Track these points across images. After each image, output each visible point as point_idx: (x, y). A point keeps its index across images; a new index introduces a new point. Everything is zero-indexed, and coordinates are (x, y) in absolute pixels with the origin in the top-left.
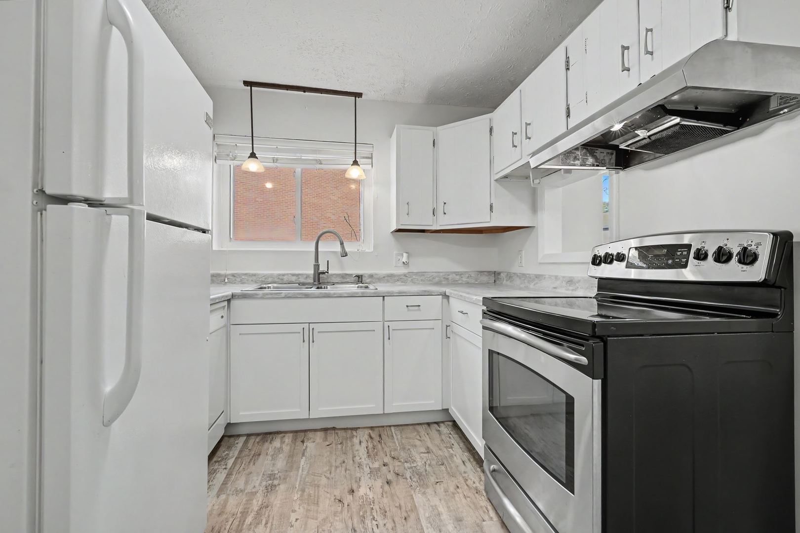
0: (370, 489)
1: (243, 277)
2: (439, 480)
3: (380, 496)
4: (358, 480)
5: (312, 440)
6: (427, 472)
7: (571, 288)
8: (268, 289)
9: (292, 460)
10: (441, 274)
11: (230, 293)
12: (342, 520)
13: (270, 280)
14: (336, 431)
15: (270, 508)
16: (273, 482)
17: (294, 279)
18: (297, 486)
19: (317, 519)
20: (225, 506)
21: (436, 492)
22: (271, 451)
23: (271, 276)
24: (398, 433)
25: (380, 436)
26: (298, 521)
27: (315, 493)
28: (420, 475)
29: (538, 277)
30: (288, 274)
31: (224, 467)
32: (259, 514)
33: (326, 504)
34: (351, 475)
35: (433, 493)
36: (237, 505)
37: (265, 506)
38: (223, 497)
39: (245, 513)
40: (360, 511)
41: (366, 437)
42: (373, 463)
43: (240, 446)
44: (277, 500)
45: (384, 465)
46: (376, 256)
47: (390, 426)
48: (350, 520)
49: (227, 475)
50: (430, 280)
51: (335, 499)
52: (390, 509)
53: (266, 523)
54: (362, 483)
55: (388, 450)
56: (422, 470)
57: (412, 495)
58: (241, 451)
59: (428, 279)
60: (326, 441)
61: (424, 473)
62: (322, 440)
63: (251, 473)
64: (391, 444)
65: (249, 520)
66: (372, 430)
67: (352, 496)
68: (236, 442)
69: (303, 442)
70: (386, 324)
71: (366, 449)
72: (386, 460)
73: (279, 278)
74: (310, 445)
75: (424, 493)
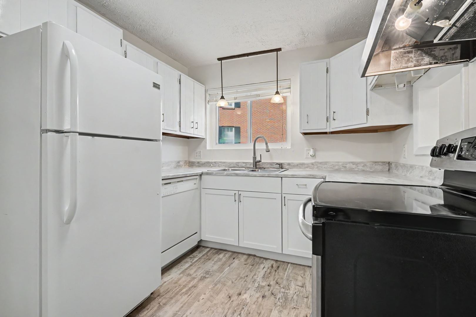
0: (250, 296)
1: (220, 164)
2: (297, 307)
3: (252, 303)
4: (247, 289)
5: (239, 259)
6: (292, 299)
7: (431, 178)
8: (228, 170)
9: (222, 267)
10: (340, 164)
11: (201, 172)
12: (223, 308)
13: (232, 165)
14: (255, 257)
15: (196, 288)
16: (206, 276)
17: (244, 165)
18: (215, 281)
19: (212, 303)
20: (179, 280)
21: (289, 314)
22: (216, 259)
23: (233, 163)
24: (291, 268)
25: (278, 267)
26: (203, 300)
27: (221, 288)
28: (286, 299)
29: (412, 167)
30: (241, 162)
31: (192, 261)
32: (190, 289)
33: (222, 296)
34: (245, 285)
35: (287, 314)
36: (184, 282)
37: (194, 286)
38: (182, 275)
39: (185, 286)
40: (236, 307)
41: (270, 265)
42: (263, 282)
43: (205, 252)
44: (201, 286)
45: (268, 286)
46: (293, 151)
47: (289, 263)
48: (227, 310)
49: (190, 265)
50: (331, 168)
51: (228, 295)
52: (253, 313)
53: (189, 295)
54: (248, 292)
55: (277, 277)
56: (290, 297)
57: (272, 310)
58: (203, 255)
59: (330, 167)
60: (246, 261)
61: (290, 299)
62: (244, 260)
63: (200, 268)
64: (281, 274)
65: (184, 290)
66: (276, 262)
67: (238, 297)
68: (205, 250)
69: (234, 259)
70: (283, 195)
71: (264, 272)
72: (272, 283)
73: (236, 165)
74: (236, 261)
75: (280, 312)
